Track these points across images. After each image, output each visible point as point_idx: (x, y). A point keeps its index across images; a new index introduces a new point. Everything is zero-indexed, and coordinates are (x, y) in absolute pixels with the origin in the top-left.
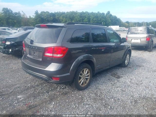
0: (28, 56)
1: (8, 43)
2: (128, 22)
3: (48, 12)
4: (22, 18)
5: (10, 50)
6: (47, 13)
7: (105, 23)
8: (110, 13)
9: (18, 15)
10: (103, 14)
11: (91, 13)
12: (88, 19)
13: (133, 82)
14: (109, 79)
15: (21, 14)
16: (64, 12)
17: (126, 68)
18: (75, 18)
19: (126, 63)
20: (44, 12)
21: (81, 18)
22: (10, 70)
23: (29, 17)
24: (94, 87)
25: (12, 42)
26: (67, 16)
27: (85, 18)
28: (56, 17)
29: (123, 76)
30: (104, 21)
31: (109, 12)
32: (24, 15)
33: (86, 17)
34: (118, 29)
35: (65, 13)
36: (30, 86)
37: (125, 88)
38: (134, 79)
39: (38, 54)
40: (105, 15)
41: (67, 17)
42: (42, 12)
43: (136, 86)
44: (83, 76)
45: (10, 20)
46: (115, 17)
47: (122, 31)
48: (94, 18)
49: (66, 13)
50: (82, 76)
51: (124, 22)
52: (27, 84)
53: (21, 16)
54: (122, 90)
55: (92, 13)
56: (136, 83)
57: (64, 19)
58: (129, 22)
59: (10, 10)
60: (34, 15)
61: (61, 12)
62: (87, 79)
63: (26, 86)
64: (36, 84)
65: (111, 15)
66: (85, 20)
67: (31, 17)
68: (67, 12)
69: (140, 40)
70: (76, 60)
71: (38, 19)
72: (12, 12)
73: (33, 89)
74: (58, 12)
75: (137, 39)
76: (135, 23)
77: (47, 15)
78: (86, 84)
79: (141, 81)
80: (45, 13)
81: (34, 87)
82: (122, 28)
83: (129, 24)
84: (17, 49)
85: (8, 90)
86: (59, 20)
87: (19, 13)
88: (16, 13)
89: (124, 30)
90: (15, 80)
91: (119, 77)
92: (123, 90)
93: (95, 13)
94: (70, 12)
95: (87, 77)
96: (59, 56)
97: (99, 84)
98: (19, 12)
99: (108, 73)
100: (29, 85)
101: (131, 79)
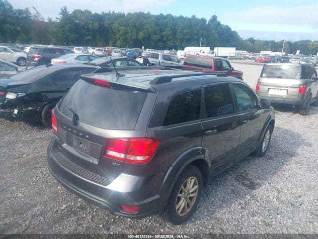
0: (63, 145)
1: (11, 96)
2: (251, 40)
3: (90, 13)
4: (33, 22)
5: (16, 111)
6: (87, 14)
7: (206, 40)
8: (216, 19)
9: (24, 15)
10: (203, 20)
11: (179, 18)
12: (172, 30)
13: (283, 198)
14: (233, 191)
15: (30, 14)
16: (122, 13)
17: (263, 158)
18: (145, 27)
19: (263, 149)
20: (80, 10)
21: (158, 28)
22: (17, 161)
23: (47, 21)
24: (206, 213)
25: (21, 95)
26: (130, 22)
27: (165, 28)
28: (105, 22)
29: (261, 182)
30: (205, 36)
31: (214, 18)
32: (38, 15)
33: (168, 25)
34: (233, 55)
35: (124, 15)
36: (65, 209)
37: (271, 217)
38: (285, 190)
39: (89, 147)
40: (207, 23)
41: (128, 25)
42: (76, 12)
43: (292, 211)
44: (185, 193)
45: (8, 26)
46: (228, 29)
47: (241, 59)
48: (185, 29)
49: (126, 15)
50: (183, 193)
51: (244, 39)
52: (59, 203)
53: (30, 17)
54: (264, 221)
55: (181, 17)
56: (291, 203)
57: (123, 27)
58: (255, 40)
59: (8, 3)
60: (60, 17)
61: (116, 12)
62: (191, 198)
63: (58, 211)
64: (79, 204)
65: (219, 24)
66: (165, 33)
67: (53, 21)
68: (129, 14)
69: (286, 91)
70: (173, 165)
71: (68, 26)
72: (11, 7)
73: (73, 218)
74: (110, 12)
75: (281, 89)
76: (267, 41)
77: (87, 18)
78: (189, 209)
79: (300, 197)
80: (82, 12)
81: (75, 214)
82: (240, 51)
83: (254, 44)
84: (30, 108)
85: (17, 222)
86: (112, 29)
87: (27, 11)
88: (19, 10)
89: (244, 57)
90: (32, 192)
91: (252, 186)
92: (266, 222)
93: (186, 17)
94: (136, 13)
95: (191, 195)
96: (139, 158)
97: (214, 206)
98: (27, 9)
99: (229, 174)
100: (64, 206)
101: (279, 192)
